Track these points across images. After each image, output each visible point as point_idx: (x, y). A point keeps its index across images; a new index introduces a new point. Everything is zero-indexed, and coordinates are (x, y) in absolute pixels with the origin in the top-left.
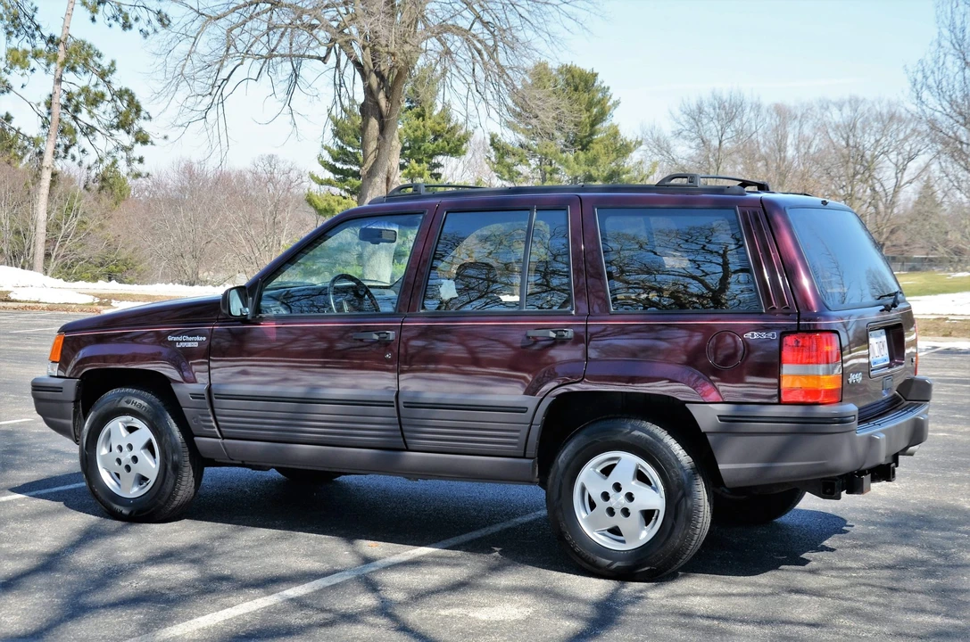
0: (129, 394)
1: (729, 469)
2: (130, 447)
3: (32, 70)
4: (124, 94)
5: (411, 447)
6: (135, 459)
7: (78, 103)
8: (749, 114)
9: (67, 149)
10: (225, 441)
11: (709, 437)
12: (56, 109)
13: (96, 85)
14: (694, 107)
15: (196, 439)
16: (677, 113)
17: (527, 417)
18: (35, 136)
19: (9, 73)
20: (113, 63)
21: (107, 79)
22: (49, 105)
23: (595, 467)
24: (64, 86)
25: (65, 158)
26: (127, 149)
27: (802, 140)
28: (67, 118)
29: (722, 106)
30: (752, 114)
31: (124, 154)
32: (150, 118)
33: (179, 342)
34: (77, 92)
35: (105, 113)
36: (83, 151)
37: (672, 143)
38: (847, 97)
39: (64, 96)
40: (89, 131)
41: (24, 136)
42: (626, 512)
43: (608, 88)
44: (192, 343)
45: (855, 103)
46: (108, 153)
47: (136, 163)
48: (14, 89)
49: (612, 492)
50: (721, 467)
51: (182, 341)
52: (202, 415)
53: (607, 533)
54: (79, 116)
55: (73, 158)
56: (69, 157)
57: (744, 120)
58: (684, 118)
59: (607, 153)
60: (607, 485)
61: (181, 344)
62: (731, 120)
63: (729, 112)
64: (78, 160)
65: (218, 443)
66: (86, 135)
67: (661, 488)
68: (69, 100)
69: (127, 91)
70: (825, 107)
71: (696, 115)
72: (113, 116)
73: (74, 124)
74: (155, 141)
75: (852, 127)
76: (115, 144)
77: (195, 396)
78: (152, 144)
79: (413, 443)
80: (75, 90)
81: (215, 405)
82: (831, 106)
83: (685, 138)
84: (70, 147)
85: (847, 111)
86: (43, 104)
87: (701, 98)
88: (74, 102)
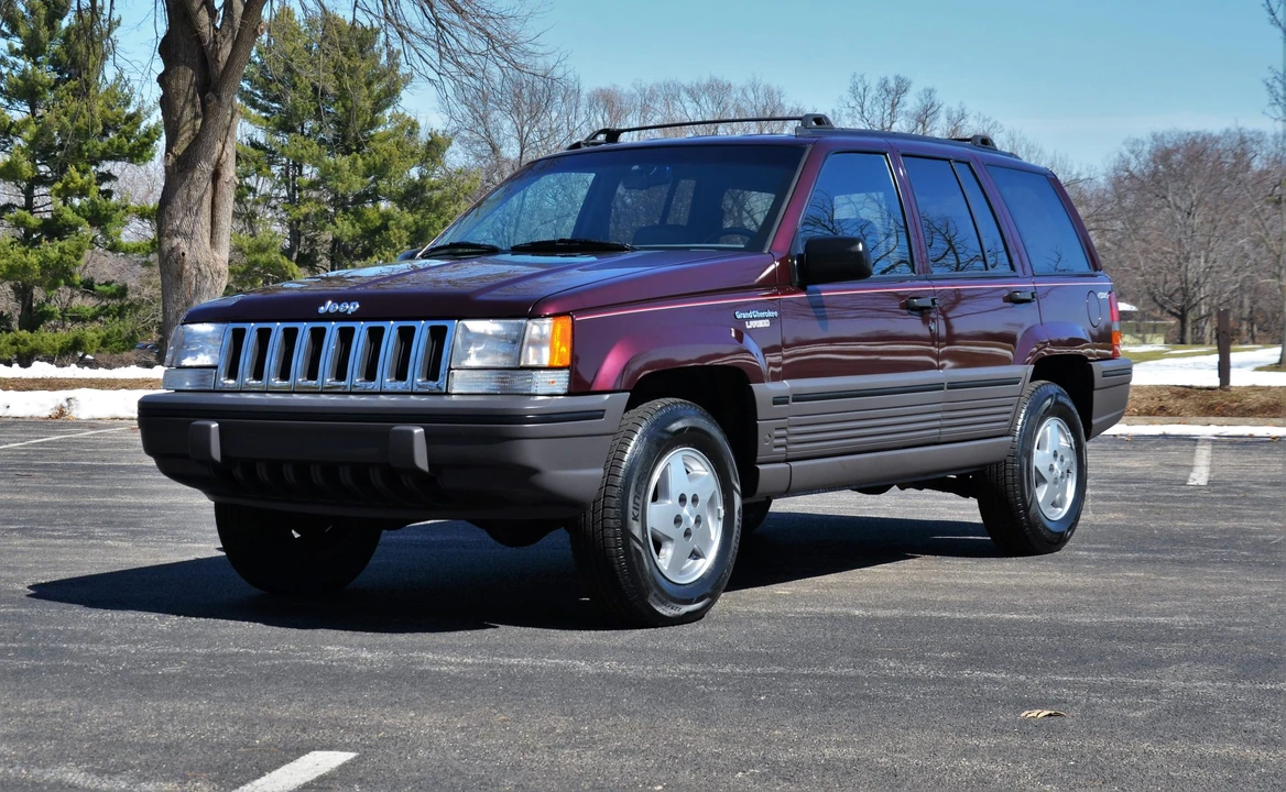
10: (792, 463)
15: (760, 467)
33: (749, 319)
44: (763, 320)
51: (752, 319)
52: (778, 429)
59: (403, 156)
61: (752, 323)
65: (786, 469)
77: (778, 400)
81: (791, 412)
82: (682, 93)
83: (466, 141)
85: (705, 99)
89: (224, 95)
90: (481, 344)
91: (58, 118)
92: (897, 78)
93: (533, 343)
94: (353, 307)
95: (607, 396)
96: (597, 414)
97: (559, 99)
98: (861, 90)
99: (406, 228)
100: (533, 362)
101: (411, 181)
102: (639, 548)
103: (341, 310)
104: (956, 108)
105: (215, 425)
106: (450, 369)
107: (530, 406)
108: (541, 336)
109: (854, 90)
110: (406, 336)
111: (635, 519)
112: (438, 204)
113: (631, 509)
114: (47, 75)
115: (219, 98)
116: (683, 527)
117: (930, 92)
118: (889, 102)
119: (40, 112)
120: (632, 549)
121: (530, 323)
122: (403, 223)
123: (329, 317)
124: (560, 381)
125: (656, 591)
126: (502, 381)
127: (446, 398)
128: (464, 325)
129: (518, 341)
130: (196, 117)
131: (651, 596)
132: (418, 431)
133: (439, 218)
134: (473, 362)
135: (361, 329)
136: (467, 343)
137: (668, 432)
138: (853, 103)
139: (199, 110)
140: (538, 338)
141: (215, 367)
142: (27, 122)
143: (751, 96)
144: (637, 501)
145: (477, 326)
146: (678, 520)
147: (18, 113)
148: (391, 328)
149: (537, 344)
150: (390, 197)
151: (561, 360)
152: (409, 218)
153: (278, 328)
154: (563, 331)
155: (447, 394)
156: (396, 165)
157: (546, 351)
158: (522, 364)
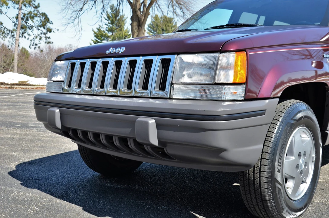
3: (9, 8)
4: (44, 15)
7: (27, 17)
9: (23, 34)
12: (20, 19)
13: (34, 11)
18: (11, 29)
19: (2, 7)
20: (39, 4)
21: (37, 9)
22: (17, 18)
24: (22, 11)
25: (22, 37)
26: (45, 34)
28: (24, 23)
31: (44, 36)
32: (52, 23)
34: (27, 14)
35: (37, 21)
36: (29, 35)
39: (22, 15)
40: (31, 28)
41: (7, 29)
46: (38, 35)
47: (48, 38)
48: (4, 13)
54: (28, 22)
55: (25, 37)
56: (24, 37)
64: (27, 38)
66: (30, 29)
68: (24, 16)
69: (44, 13)
72: (39, 22)
73: (26, 25)
74: (55, 31)
76: (41, 32)
78: (54, 32)
80: (26, 12)
84: (24, 33)
86: (15, 18)
88: (26, 17)
89: (142, 27)
90: (191, 68)
91: (117, 35)
93: (223, 68)
94: (122, 50)
95: (267, 101)
96: (260, 113)
100: (223, 80)
102: (280, 187)
103: (117, 52)
105: (57, 111)
106: (172, 84)
107: (222, 109)
108: (228, 64)
110: (148, 64)
111: (279, 171)
113: (276, 166)
114: (115, 27)
115: (141, 28)
116: (299, 170)
119: (114, 34)
120: (277, 189)
121: (221, 55)
123: (111, 56)
124: (239, 92)
125: (286, 208)
126: (204, 91)
127: (169, 101)
128: (181, 58)
129: (213, 67)
130: (137, 32)
131: (284, 211)
132: (152, 121)
134: (185, 80)
135: (125, 61)
136: (182, 68)
137: (294, 120)
139: (138, 30)
140: (226, 65)
141: (63, 81)
142: (111, 36)
144: (280, 161)
145: (188, 58)
146: (297, 167)
147: (110, 34)
148: (140, 61)
149: (226, 68)
151: (241, 78)
153: (88, 62)
154: (242, 60)
155: (170, 98)
157: (231, 73)
158: (216, 81)
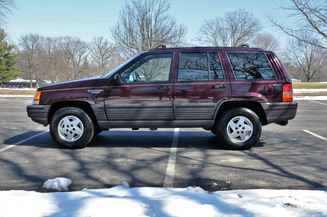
0: (72, 109)
1: (269, 119)
2: (72, 126)
5: (176, 119)
6: (74, 129)
8: (40, 40)
10: (109, 121)
11: (265, 111)
14: (25, 37)
15: (98, 121)
16: (20, 39)
17: (214, 109)
23: (232, 121)
27: (55, 47)
29: (32, 37)
30: (41, 40)
33: (92, 92)
37: (19, 47)
38: (66, 36)
42: (242, 132)
43: (4, 30)
44: (98, 92)
45: (69, 38)
49: (238, 127)
50: (267, 118)
51: (94, 91)
52: (102, 114)
53: (235, 138)
57: (39, 41)
58: (22, 40)
59: (4, 49)
60: (237, 125)
61: (93, 92)
62: (35, 41)
63: (34, 39)
65: (107, 122)
67: (252, 125)
70: (61, 38)
71: (25, 39)
75: (68, 44)
77: (99, 108)
79: (177, 118)
81: (107, 111)
82: (62, 38)
83: (22, 46)
85: (66, 40)
87: (27, 35)
92: (101, 37)
97: (40, 39)
98: (95, 38)
99: (5, 62)
101: (6, 53)
104: (111, 42)
109: (94, 38)
112: (11, 58)
117: (107, 39)
118: (100, 41)
122: (4, 61)
133: (11, 60)
138: (94, 41)
143: (75, 39)
150: (2, 56)
152: (5, 60)
156: (3, 50)
